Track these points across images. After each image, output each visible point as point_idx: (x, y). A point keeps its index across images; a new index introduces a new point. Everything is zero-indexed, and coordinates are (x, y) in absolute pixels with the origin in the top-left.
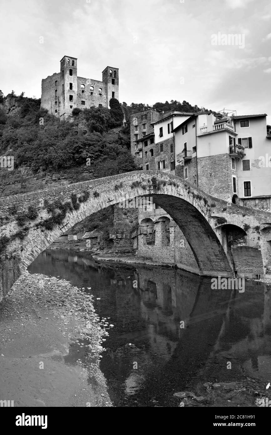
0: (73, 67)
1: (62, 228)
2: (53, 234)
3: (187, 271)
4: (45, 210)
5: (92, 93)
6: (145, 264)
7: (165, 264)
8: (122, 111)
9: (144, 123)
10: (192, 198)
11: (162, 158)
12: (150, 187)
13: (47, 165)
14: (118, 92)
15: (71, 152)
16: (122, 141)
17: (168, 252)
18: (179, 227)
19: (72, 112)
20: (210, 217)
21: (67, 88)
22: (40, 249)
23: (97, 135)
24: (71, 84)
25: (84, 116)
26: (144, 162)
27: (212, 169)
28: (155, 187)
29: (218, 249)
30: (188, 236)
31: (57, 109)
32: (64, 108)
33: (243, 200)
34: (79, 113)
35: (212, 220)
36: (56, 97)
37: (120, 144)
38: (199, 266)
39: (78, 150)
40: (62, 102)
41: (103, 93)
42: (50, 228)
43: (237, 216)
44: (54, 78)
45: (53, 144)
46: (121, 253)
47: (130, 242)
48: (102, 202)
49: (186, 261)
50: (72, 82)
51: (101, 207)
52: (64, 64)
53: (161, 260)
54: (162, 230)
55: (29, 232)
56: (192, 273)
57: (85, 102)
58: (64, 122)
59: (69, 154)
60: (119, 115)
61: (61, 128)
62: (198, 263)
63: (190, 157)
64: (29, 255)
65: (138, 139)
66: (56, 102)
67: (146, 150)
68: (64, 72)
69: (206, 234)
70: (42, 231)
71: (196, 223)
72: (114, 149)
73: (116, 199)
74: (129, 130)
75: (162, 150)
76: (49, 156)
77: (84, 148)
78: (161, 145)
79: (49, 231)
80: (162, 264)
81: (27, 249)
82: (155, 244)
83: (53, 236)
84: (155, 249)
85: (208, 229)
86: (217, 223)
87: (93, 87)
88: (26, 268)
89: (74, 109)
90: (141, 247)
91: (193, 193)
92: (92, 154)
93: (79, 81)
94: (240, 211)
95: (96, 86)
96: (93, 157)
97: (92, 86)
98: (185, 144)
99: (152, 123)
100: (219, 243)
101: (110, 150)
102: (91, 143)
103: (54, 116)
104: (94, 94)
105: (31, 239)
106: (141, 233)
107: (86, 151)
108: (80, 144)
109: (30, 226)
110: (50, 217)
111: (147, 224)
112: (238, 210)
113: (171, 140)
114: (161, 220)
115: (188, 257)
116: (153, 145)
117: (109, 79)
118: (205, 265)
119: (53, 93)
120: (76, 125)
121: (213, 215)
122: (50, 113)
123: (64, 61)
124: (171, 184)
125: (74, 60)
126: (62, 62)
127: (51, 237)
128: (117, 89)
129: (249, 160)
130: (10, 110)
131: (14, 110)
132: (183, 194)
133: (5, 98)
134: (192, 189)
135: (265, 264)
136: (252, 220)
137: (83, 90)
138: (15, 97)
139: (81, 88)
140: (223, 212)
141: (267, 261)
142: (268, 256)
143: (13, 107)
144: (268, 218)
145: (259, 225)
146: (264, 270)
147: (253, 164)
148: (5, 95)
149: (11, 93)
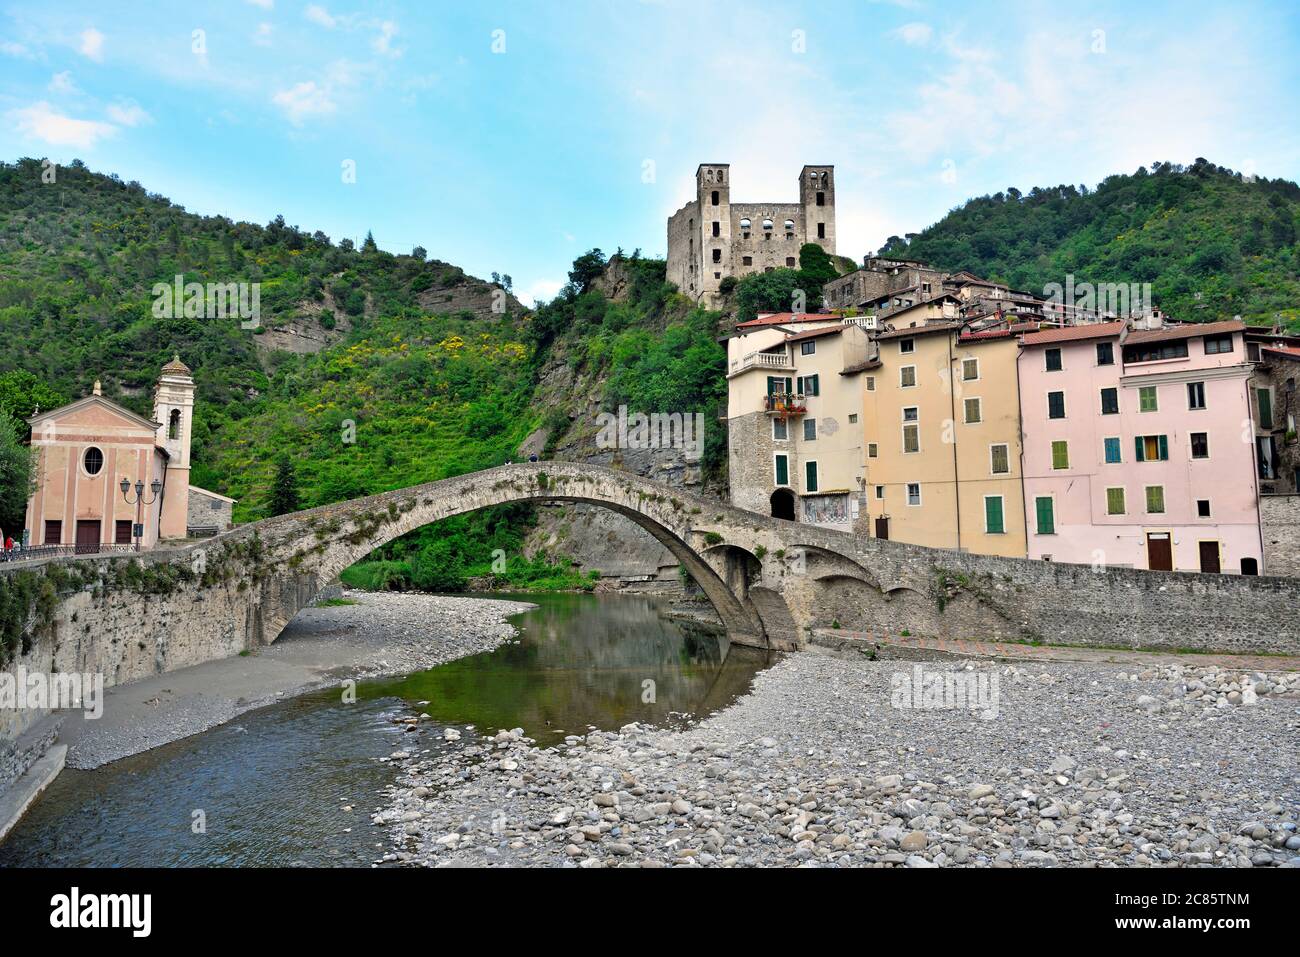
0: (719, 185)
1: (374, 542)
2: (361, 550)
5: (768, 236)
10: (638, 500)
12: (532, 486)
14: (833, 221)
19: (719, 288)
20: (689, 532)
21: (708, 234)
22: (342, 565)
24: (716, 226)
27: (742, 441)
28: (543, 486)
29: (727, 591)
31: (693, 282)
32: (703, 280)
33: (806, 498)
34: (732, 287)
35: (696, 537)
36: (691, 254)
40: (699, 265)
41: (796, 230)
42: (357, 543)
43: (743, 531)
44: (687, 213)
48: (437, 511)
50: (717, 220)
51: (434, 517)
52: (700, 183)
55: (329, 546)
57: (753, 260)
58: (703, 312)
64: (328, 570)
66: (691, 267)
68: (702, 200)
70: (347, 545)
73: (462, 506)
79: (356, 546)
81: (327, 564)
86: (705, 542)
87: (772, 221)
89: (724, 280)
91: (640, 492)
93: (735, 212)
94: (750, 521)
95: (778, 217)
97: (768, 217)
103: (687, 299)
104: (773, 238)
105: (332, 553)
109: (331, 540)
110: (357, 530)
112: (747, 520)
117: (810, 194)
119: (685, 247)
121: (694, 528)
122: (681, 291)
123: (701, 174)
124: (581, 480)
125: (721, 169)
126: (699, 179)
127: (358, 553)
128: (832, 216)
129: (814, 420)
130: (615, 289)
131: (622, 290)
132: (613, 494)
133: (608, 265)
134: (636, 486)
135: (805, 624)
136: (769, 539)
137: (747, 231)
138: (625, 260)
139: (743, 227)
140: (715, 522)
141: (812, 619)
142: (815, 609)
143: (622, 284)
144: (802, 535)
145: (783, 548)
146: (803, 635)
147: (820, 428)
148: (607, 258)
149: (616, 252)
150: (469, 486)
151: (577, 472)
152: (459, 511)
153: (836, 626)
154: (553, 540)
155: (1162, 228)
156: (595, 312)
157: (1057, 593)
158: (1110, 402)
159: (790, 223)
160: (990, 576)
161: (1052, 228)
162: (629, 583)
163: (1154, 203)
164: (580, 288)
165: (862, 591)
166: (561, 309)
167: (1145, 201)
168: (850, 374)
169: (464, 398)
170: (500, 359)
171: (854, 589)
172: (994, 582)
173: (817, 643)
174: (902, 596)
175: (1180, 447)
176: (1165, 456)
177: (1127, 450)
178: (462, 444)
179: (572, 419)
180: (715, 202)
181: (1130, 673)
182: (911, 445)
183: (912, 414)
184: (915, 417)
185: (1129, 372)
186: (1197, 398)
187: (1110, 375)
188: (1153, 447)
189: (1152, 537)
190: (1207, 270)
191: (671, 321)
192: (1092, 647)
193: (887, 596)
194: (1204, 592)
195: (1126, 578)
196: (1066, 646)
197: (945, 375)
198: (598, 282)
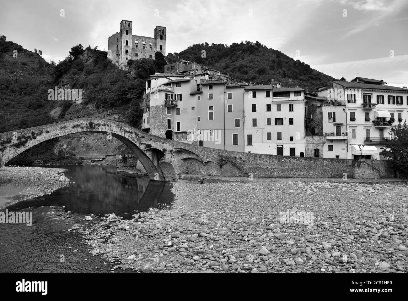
0: (129, 28)
1: (25, 147)
2: (20, 150)
6: (138, 174)
10: (124, 133)
12: (87, 127)
13: (104, 103)
14: (165, 45)
19: (127, 63)
20: (140, 144)
21: (124, 44)
22: (12, 156)
23: (140, 81)
24: (127, 42)
25: (135, 66)
27: (156, 114)
28: (91, 127)
29: (151, 163)
31: (118, 60)
32: (121, 60)
33: (176, 133)
34: (132, 63)
35: (142, 146)
36: (117, 50)
39: (124, 93)
40: (120, 54)
41: (153, 47)
42: (18, 147)
43: (159, 143)
44: (116, 36)
46: (129, 167)
47: (136, 159)
48: (51, 136)
50: (128, 40)
52: (123, 26)
55: (6, 149)
57: (139, 55)
58: (121, 71)
59: (119, 96)
66: (117, 55)
68: (122, 32)
70: (14, 148)
73: (61, 134)
75: (148, 99)
76: (105, 97)
77: (129, 91)
80: (144, 174)
81: (5, 156)
86: (146, 147)
87: (145, 43)
88: (5, 164)
89: (129, 60)
91: (125, 130)
93: (134, 38)
94: (161, 140)
95: (147, 42)
97: (144, 41)
103: (115, 65)
104: (145, 48)
105: (8, 151)
108: (126, 88)
109: (7, 146)
110: (18, 142)
112: (159, 140)
117: (158, 35)
119: (115, 48)
120: (129, 73)
121: (142, 143)
122: (113, 62)
123: (122, 23)
124: (105, 125)
125: (129, 23)
126: (121, 25)
128: (165, 43)
129: (180, 108)
130: (87, 60)
131: (90, 60)
132: (115, 130)
133: (85, 51)
134: (124, 128)
135: (178, 173)
136: (168, 146)
137: (137, 45)
138: (91, 50)
139: (136, 43)
140: (149, 141)
141: (180, 171)
142: (181, 168)
143: (90, 58)
144: (178, 145)
145: (172, 149)
146: (177, 177)
147: (182, 111)
148: (84, 48)
149: (88, 47)
150: (64, 126)
151: (103, 122)
152: (60, 135)
153: (187, 173)
154: (65, 147)
155: (249, 60)
156: (80, 67)
157: (254, 162)
158: (269, 108)
159: (151, 44)
160: (236, 158)
161: (217, 56)
162: (95, 161)
163: (247, 53)
164: (74, 58)
165: (196, 163)
166: (66, 65)
167: (244, 51)
168: (192, 94)
169: (26, 94)
170: (40, 81)
171: (193, 162)
172: (237, 159)
173: (182, 179)
174: (209, 164)
175: (286, 122)
176: (282, 124)
177: (273, 122)
178: (26, 111)
179: (71, 104)
180: (127, 34)
181: (281, 184)
182: (211, 117)
183: (211, 108)
184: (212, 109)
185: (274, 100)
186: (291, 108)
187: (269, 100)
188: (279, 121)
189: (278, 146)
190: (260, 73)
191: (109, 72)
192: (264, 177)
193: (204, 164)
194: (293, 161)
195: (273, 158)
196: (257, 177)
197: (222, 97)
198: (81, 57)
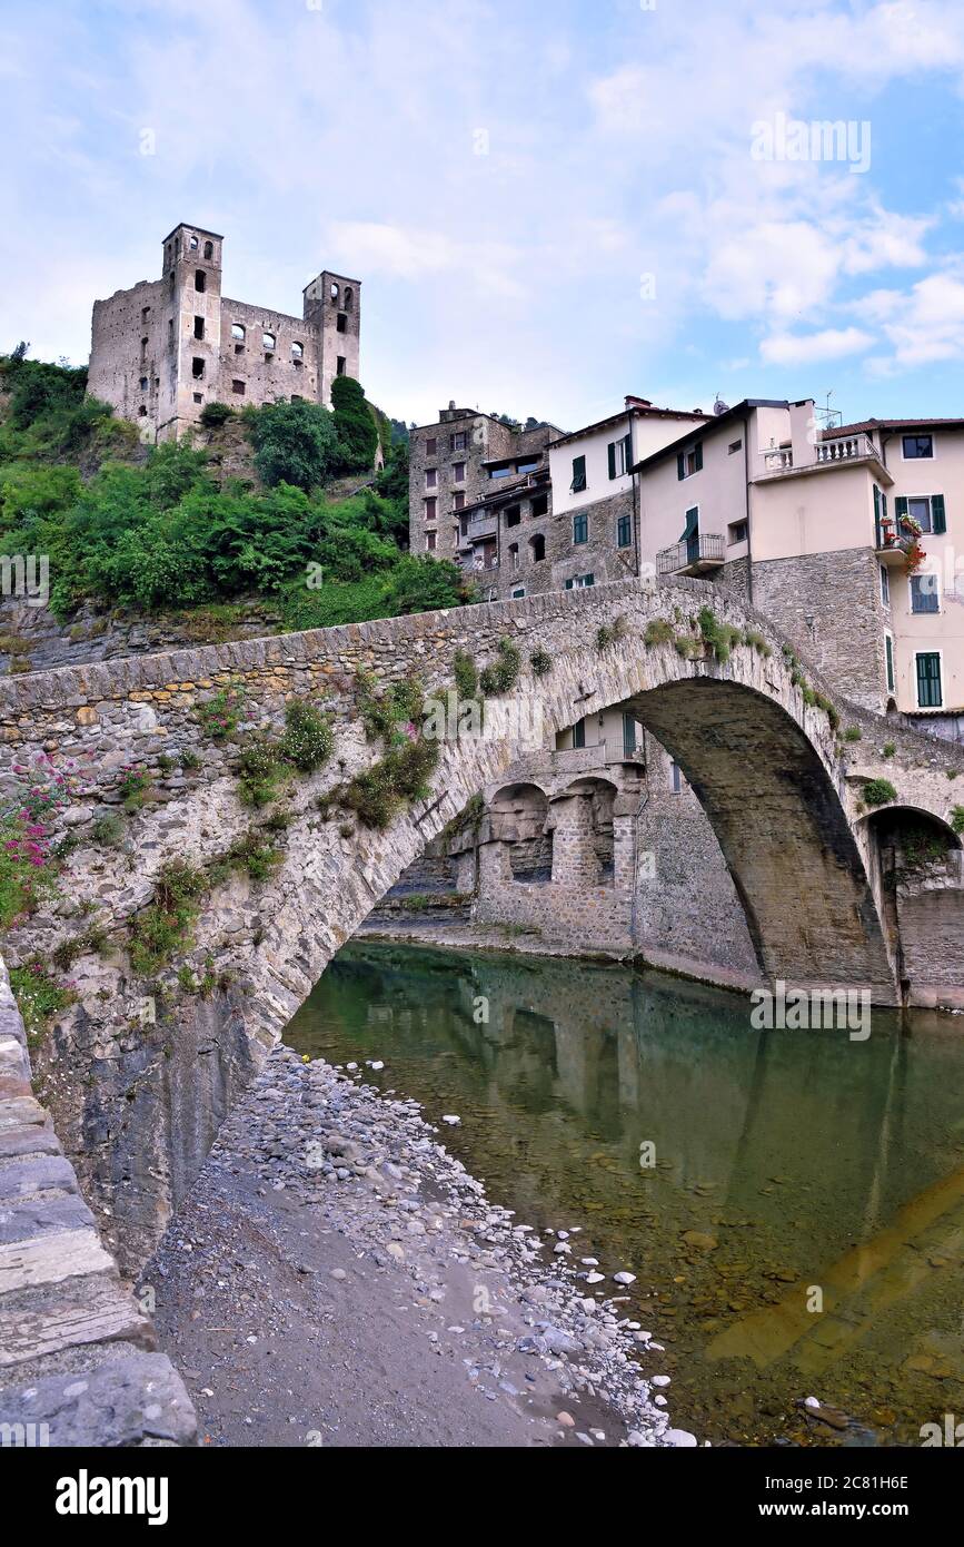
0: (207, 263)
1: (423, 818)
2: (389, 850)
3: (696, 980)
4: (357, 727)
5: (269, 357)
6: (512, 950)
7: (594, 953)
8: (372, 422)
9: (457, 461)
10: (802, 703)
11: (583, 565)
12: (696, 647)
13: (112, 592)
14: (356, 358)
15: (202, 549)
16: (381, 517)
17: (607, 904)
18: (708, 814)
19: (200, 416)
20: (845, 778)
21: (185, 333)
22: (334, 928)
24: (199, 322)
25: (241, 431)
26: (503, 580)
27: (810, 603)
28: (709, 648)
30: (739, 851)
31: (147, 403)
32: (172, 401)
33: (915, 718)
35: (849, 790)
36: (144, 361)
37: (371, 530)
38: (761, 961)
39: (225, 545)
40: (164, 379)
41: (307, 360)
42: (374, 820)
43: (929, 777)
44: (137, 298)
45: (137, 521)
46: (415, 910)
47: (446, 868)
48: (559, 700)
49: (688, 941)
50: (203, 315)
51: (555, 720)
52: (177, 253)
53: (578, 937)
54: (580, 827)
55: (287, 839)
56: (718, 986)
57: (246, 386)
58: (170, 451)
59: (196, 558)
60: (366, 434)
61: (162, 467)
62: (759, 954)
63: (717, 559)
64: (287, 961)
65: (466, 505)
66: (143, 381)
67: (514, 540)
68: (176, 281)
69: (815, 842)
70: (346, 834)
71: (786, 803)
72: (353, 545)
73: (602, 688)
74: (400, 484)
75: (581, 539)
76: (121, 559)
77: (248, 537)
78: (580, 519)
79: (373, 834)
80: (582, 951)
81: (280, 932)
82: (553, 878)
83: (390, 863)
84: (553, 897)
85: (831, 822)
86: (862, 801)
87: (274, 338)
88: (278, 1037)
89: (208, 406)
90: (493, 887)
91: (803, 686)
92: (276, 557)
93: (227, 312)
94: (939, 756)
95: (282, 335)
96: (277, 569)
97: (270, 331)
98: (692, 515)
99: (485, 462)
100: (860, 876)
101: (341, 546)
102: (273, 521)
103: (135, 428)
104: (275, 362)
105: (298, 876)
106: (496, 837)
107: (256, 549)
108: (233, 523)
109: (291, 809)
110: (374, 762)
111: (518, 805)
112: (933, 756)
113: (620, 500)
114: (579, 791)
115: (699, 928)
116: (542, 520)
117: (328, 313)
118: (788, 957)
119: (131, 348)
120: (213, 460)
121: (852, 772)
122: (119, 416)
123: (177, 240)
124: (748, 643)
125: (211, 241)
126: (170, 246)
127: (382, 865)
128: (355, 350)
132: (780, 685)
137: (240, 343)
139: (235, 337)
140: (883, 758)
147: (948, 593)
150: (609, 623)
151: (743, 621)
191: (107, 457)
